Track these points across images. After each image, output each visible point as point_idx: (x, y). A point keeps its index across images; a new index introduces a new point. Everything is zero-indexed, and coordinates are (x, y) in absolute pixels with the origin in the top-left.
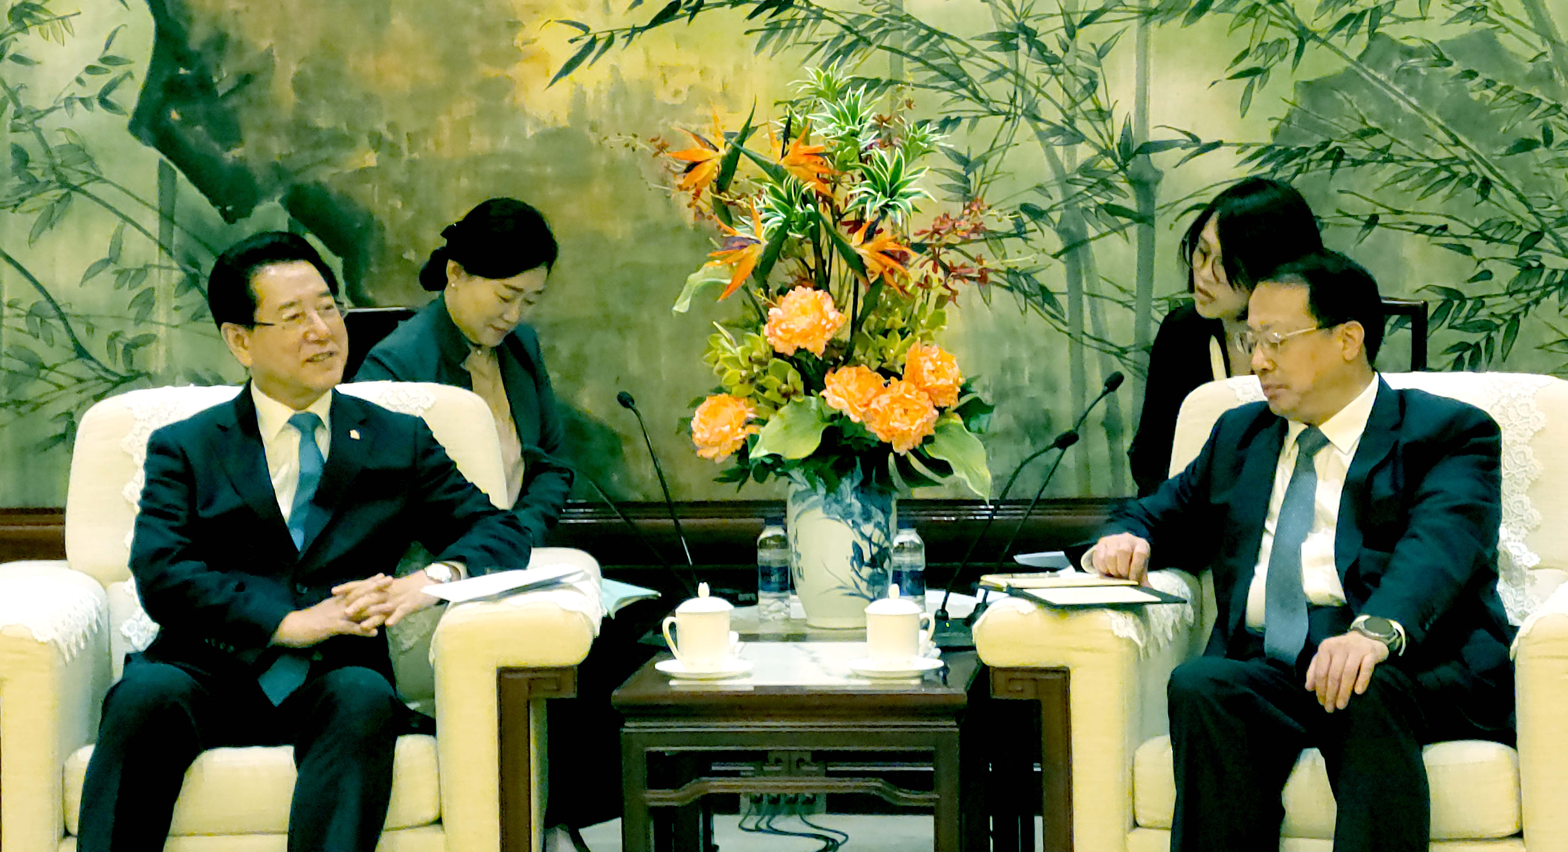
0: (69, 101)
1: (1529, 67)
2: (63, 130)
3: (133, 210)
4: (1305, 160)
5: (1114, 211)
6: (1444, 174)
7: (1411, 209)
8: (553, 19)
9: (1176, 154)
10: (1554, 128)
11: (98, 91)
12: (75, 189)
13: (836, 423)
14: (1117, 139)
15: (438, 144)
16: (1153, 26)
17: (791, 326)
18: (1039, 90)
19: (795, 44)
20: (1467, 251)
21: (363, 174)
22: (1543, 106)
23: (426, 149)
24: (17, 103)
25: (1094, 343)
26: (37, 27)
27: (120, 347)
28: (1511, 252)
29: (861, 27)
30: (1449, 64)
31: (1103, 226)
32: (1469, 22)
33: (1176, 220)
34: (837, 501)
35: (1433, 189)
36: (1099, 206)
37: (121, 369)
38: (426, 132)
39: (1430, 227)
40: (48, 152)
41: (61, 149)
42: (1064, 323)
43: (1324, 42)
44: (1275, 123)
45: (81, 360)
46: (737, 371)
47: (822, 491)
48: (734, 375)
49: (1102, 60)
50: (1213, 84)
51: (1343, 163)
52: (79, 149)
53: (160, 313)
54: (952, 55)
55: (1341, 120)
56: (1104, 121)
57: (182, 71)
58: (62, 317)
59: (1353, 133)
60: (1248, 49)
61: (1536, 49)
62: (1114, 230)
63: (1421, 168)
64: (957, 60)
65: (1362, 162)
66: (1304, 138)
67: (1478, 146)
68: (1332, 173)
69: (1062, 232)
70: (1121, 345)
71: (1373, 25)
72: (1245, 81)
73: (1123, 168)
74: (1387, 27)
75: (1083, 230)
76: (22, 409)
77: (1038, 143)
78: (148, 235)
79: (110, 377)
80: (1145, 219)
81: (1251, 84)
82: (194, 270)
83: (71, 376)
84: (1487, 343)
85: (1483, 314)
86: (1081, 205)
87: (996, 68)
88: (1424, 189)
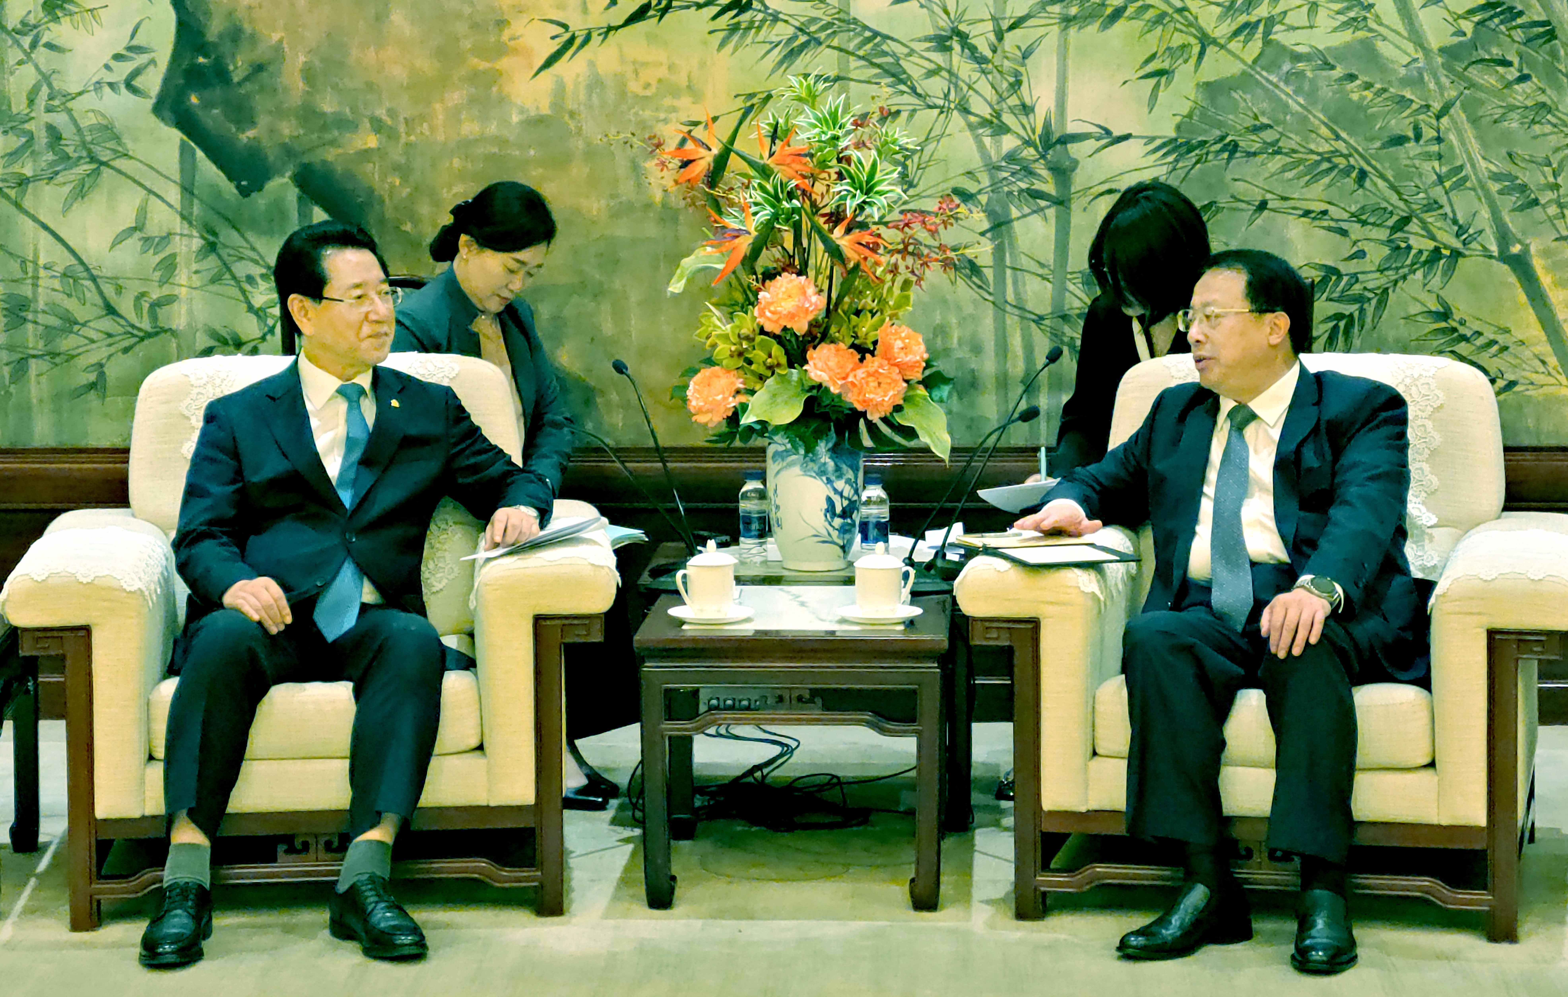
0: (98, 85)
1: (1403, 71)
2: (93, 111)
3: (158, 184)
4: (1205, 151)
5: (1036, 195)
6: (1325, 165)
7: (1295, 196)
8: (537, 17)
9: (1090, 145)
10: (1422, 125)
11: (124, 77)
12: (103, 163)
13: (814, 392)
14: (1039, 130)
15: (432, 128)
16: (1073, 31)
17: (779, 309)
18: (970, 87)
19: (753, 42)
20: (1344, 233)
21: (366, 154)
22: (1415, 106)
23: (422, 133)
24: (50, 86)
25: (1017, 312)
26: (68, 18)
27: (146, 306)
28: (1383, 234)
29: (813, 29)
30: (1333, 68)
31: (1025, 208)
32: (1351, 30)
33: (1090, 203)
34: (812, 461)
35: (1316, 178)
36: (1021, 191)
37: (146, 324)
38: (422, 118)
39: (1313, 212)
40: (79, 130)
41: (91, 129)
42: (990, 294)
43: (1222, 47)
44: (1178, 119)
45: (110, 317)
46: (727, 346)
47: (802, 451)
48: (723, 350)
49: (1026, 61)
50: (1125, 83)
51: (1238, 155)
52: (106, 128)
53: (182, 276)
54: (894, 55)
55: (1236, 117)
56: (1027, 115)
57: (201, 60)
58: (94, 279)
59: (1247, 128)
60: (1156, 53)
61: (1410, 56)
62: (1035, 212)
63: (1306, 160)
64: (898, 59)
65: (1255, 154)
66: (1205, 132)
67: (1356, 141)
68: (1228, 163)
69: (990, 213)
70: (1038, 312)
71: (1267, 33)
72: (1153, 81)
73: (1043, 157)
74: (1279, 35)
75: (1008, 212)
76: (58, 360)
77: (968, 133)
78: (170, 206)
79: (135, 332)
80: (1062, 202)
81: (1158, 85)
82: (211, 238)
83: (101, 332)
84: (1360, 313)
85: (1357, 288)
86: (1006, 189)
87: (932, 66)
88: (1308, 178)
